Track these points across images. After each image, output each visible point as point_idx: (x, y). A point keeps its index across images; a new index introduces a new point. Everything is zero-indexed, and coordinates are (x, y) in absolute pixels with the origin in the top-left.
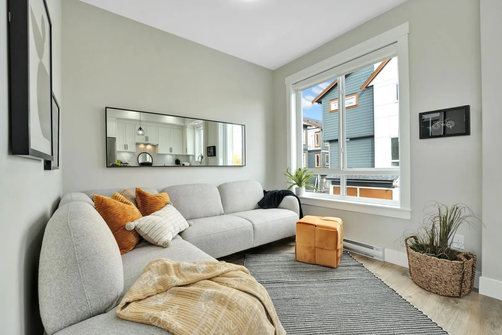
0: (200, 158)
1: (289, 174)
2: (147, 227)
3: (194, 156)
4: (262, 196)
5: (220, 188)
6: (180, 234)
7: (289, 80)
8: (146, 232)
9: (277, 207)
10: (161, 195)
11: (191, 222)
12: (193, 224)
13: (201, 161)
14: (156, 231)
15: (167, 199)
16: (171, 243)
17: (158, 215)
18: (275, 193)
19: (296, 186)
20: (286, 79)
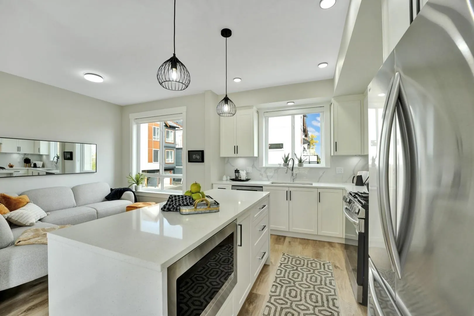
0: (56, 158)
1: (131, 177)
2: (17, 217)
3: (48, 156)
4: (109, 192)
5: (73, 189)
6: (40, 220)
7: (132, 116)
8: (16, 219)
9: (120, 198)
10: (22, 197)
11: (49, 213)
12: (50, 214)
13: (56, 161)
14: (24, 218)
15: (28, 200)
16: (36, 223)
17: (24, 209)
18: (118, 190)
19: (136, 185)
20: (130, 115)
